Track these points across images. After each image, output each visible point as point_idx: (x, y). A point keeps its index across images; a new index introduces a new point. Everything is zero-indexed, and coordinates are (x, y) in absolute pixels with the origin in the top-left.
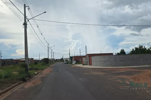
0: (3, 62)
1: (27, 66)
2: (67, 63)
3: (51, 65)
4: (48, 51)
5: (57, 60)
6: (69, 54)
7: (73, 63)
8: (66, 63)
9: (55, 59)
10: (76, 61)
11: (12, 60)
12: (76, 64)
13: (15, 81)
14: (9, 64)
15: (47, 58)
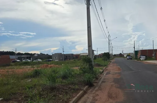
0: (65, 57)
1: (92, 61)
2: (131, 59)
3: (112, 61)
4: (109, 44)
5: (115, 55)
6: (134, 47)
7: (141, 59)
8: (129, 59)
9: (113, 54)
10: (145, 57)
11: (72, 55)
12: (146, 59)
13: (77, 87)
14: (70, 59)
15: (107, 53)
